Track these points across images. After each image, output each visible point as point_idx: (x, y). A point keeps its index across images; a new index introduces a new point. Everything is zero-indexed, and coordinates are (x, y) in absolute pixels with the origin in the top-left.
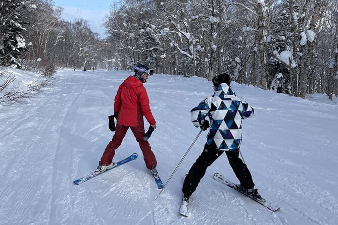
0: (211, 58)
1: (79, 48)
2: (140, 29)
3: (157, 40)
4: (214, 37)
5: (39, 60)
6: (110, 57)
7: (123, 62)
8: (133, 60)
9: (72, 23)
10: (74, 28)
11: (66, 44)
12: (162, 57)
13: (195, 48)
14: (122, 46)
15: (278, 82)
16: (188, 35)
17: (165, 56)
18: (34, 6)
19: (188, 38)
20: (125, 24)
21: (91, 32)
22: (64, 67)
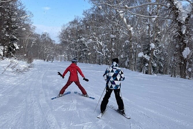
0: (111, 55)
1: (44, 49)
2: (77, 39)
3: (86, 45)
4: (113, 45)
5: (25, 55)
6: (61, 54)
7: (68, 56)
8: (73, 56)
9: (40, 35)
10: (42, 37)
11: (37, 46)
12: (89, 54)
13: (105, 50)
14: (67, 48)
15: (146, 68)
16: (101, 43)
17: (90, 54)
18: (24, 29)
19: (101, 45)
20: (69, 36)
21: (51, 40)
22: (36, 59)
